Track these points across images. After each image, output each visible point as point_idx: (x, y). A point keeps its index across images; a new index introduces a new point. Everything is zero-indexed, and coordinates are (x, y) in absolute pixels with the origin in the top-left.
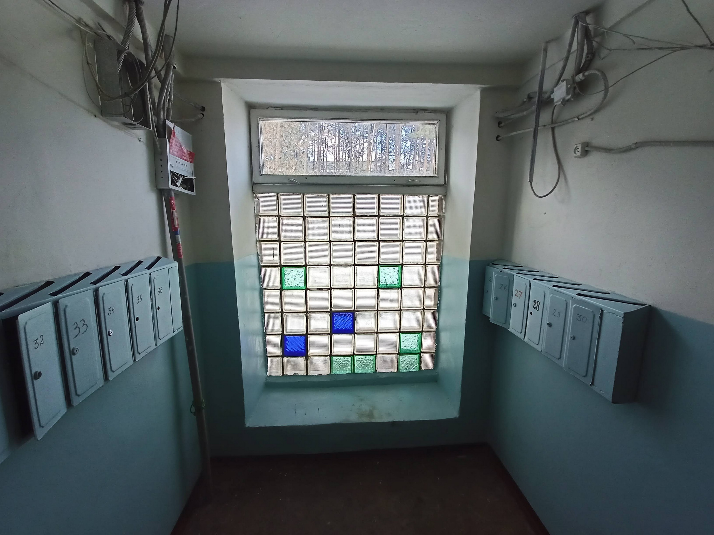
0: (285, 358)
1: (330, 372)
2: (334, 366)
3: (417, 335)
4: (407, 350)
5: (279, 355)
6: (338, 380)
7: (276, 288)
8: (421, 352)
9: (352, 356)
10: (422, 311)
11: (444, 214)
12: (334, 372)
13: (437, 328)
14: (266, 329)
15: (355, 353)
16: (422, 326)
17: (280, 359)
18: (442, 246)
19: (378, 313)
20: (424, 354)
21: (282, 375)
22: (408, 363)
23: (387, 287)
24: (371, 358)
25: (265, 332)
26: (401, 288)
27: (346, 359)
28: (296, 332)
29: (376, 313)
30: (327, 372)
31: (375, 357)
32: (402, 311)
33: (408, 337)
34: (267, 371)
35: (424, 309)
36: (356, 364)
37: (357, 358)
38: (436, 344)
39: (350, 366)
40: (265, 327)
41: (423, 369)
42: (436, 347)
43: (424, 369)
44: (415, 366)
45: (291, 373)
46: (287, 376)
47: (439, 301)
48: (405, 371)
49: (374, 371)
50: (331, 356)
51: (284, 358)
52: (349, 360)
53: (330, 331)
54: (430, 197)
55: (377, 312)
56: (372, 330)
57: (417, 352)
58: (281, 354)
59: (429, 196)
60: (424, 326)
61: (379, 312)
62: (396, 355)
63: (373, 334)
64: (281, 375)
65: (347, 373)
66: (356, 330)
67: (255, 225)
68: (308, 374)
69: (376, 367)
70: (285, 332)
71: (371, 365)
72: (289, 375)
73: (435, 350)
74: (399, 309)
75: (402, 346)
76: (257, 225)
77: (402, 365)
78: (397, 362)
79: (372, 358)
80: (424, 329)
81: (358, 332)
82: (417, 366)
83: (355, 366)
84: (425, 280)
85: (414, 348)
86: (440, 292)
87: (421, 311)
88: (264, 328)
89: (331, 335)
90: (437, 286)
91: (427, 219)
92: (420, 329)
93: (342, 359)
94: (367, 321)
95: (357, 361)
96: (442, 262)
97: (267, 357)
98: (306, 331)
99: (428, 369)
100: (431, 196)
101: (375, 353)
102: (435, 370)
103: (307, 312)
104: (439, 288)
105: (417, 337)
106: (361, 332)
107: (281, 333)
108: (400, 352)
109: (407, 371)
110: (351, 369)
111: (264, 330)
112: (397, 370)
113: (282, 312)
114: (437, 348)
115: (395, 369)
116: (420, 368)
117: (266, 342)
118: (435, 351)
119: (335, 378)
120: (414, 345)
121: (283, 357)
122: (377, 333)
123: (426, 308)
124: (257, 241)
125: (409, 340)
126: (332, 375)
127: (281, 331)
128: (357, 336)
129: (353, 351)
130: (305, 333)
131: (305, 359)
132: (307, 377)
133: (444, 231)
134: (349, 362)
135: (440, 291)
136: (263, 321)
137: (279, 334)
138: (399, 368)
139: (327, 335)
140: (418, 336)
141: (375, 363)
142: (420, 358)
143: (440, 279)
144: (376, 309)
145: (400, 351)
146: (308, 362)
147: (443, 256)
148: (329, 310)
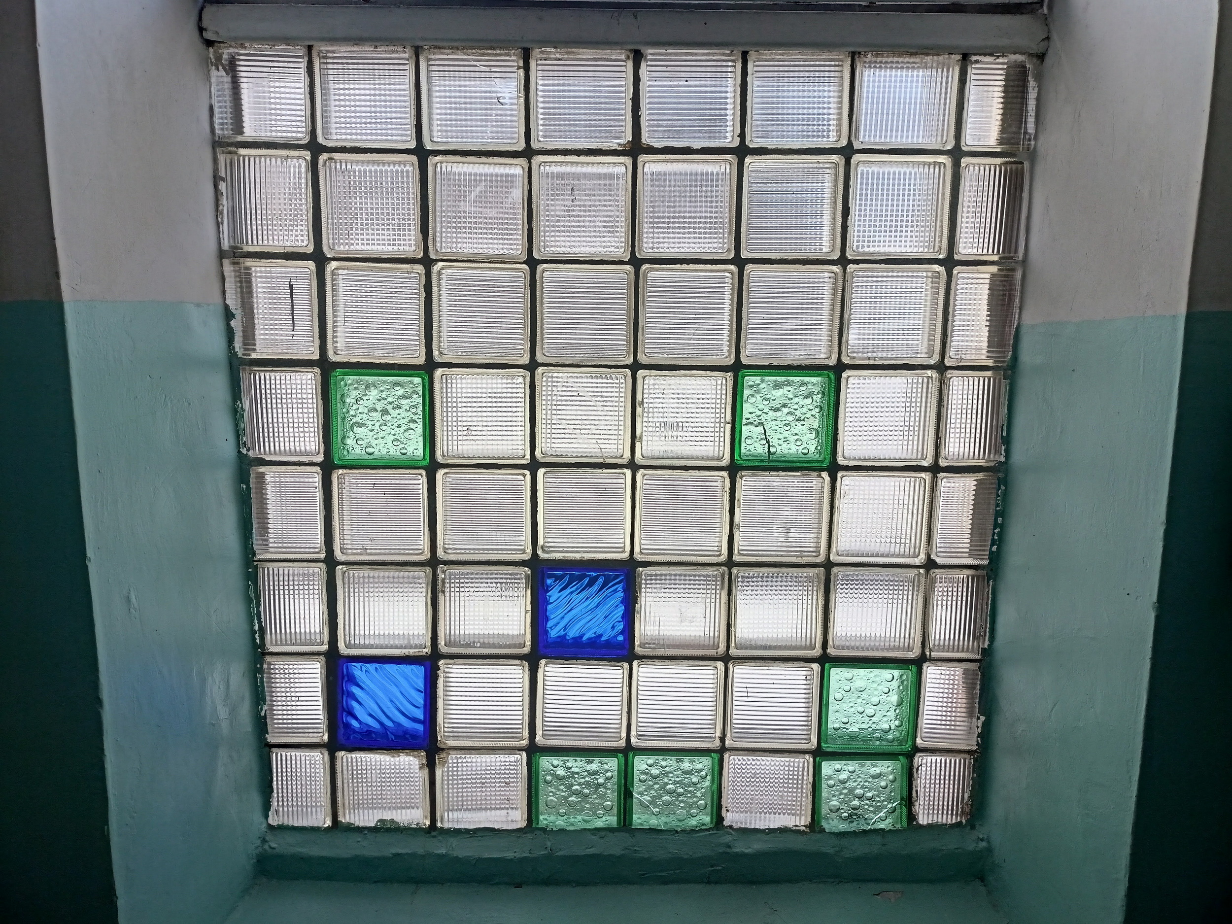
0: (343, 753)
1: (530, 819)
2: (548, 795)
3: (896, 673)
4: (853, 737)
5: (317, 740)
6: (560, 853)
7: (305, 459)
8: (916, 750)
9: (620, 755)
10: (922, 571)
11: (1033, 143)
12: (545, 819)
13: (986, 646)
14: (262, 630)
15: (633, 740)
16: (920, 640)
17: (319, 757)
18: (1018, 288)
19: (730, 574)
20: (929, 759)
21: (328, 823)
22: (859, 791)
23: (771, 464)
24: (699, 766)
25: (258, 641)
26: (834, 469)
27: (594, 767)
28: (387, 647)
29: (723, 575)
30: (516, 818)
31: (716, 761)
32: (835, 570)
33: (859, 683)
34: (266, 807)
35: (930, 564)
36: (637, 789)
37: (641, 763)
38: (983, 718)
39: (611, 799)
40: (260, 622)
41: (923, 820)
42: (979, 730)
43: (925, 823)
44: (890, 806)
45: (367, 818)
46: (351, 829)
47: (996, 531)
48: (843, 827)
49: (712, 822)
50: (533, 750)
51: (340, 754)
52: (607, 771)
53: (528, 643)
54: (972, 63)
55: (726, 569)
56: (704, 647)
57: (895, 748)
58: (326, 738)
59: (965, 57)
60: (932, 638)
61: (735, 571)
62: (807, 756)
63: (712, 663)
64: (326, 825)
65: (599, 824)
66: (637, 643)
67: (216, 186)
68: (439, 825)
69: (720, 807)
70: (341, 645)
71: (699, 794)
72: (358, 827)
73: (978, 744)
74: (821, 559)
75: (834, 721)
76: (222, 186)
77: (831, 800)
78: (810, 786)
79: (704, 764)
80: (931, 650)
81: (646, 654)
82: (898, 810)
83: (631, 796)
84: (938, 437)
85: (886, 732)
86: (1005, 494)
87: (915, 571)
88: (253, 625)
89: (532, 660)
90: (992, 464)
91: (956, 165)
92: (910, 649)
93: (576, 764)
94: (683, 610)
95: (643, 777)
96: (1015, 358)
97: (267, 749)
98: (429, 644)
99: (943, 825)
100: (974, 58)
101: (717, 743)
102: (973, 827)
103: (433, 562)
104: (1001, 475)
105: (895, 684)
106: (661, 652)
107: (325, 647)
108: (823, 745)
109: (853, 827)
110: (615, 810)
111: (257, 636)
112: (809, 820)
113: (331, 562)
114: (986, 736)
115: (801, 815)
116: (912, 817)
117: (262, 682)
118: (975, 748)
119: (549, 844)
120: (885, 719)
121: (332, 747)
122: (726, 659)
123: (939, 560)
124: (222, 255)
125: (864, 695)
126: (538, 832)
127: (326, 640)
128: (643, 672)
129: (624, 734)
130: (426, 650)
131: (424, 762)
132: (434, 837)
133: (1029, 218)
134: (607, 779)
135: (1003, 487)
136: (252, 596)
137: (318, 654)
138: (820, 813)
139: (518, 662)
140: (904, 677)
141: (715, 786)
142: (910, 774)
143: (1004, 434)
144: (724, 557)
145: (826, 742)
146: (438, 772)
147: (1024, 330)
148: (527, 556)
